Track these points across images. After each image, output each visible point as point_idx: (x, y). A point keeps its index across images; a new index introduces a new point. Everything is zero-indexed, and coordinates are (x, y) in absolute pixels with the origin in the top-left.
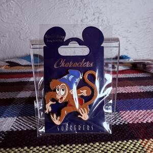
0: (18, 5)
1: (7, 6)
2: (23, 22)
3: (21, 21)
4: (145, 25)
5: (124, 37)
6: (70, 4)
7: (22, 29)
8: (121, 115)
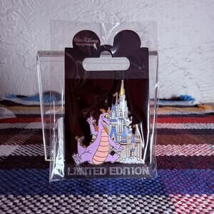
0: (24, 18)
1: (8, 19)
2: (29, 42)
5: (181, 69)
6: (100, 18)
7: (27, 52)
8: (171, 203)
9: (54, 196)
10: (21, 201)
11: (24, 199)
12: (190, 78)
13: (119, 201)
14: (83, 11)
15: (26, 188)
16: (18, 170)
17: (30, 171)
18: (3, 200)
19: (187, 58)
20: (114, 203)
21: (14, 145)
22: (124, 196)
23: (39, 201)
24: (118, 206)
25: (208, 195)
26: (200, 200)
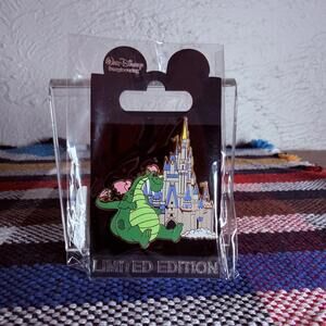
2: (15, 60)
3: (12, 60)
4: (296, 73)
5: (250, 100)
6: (127, 22)
7: (12, 77)
8: (261, 305)
9: (87, 305)
10: (35, 316)
11: (39, 312)
12: (265, 114)
13: (186, 306)
14: (100, 11)
15: (40, 295)
16: (21, 267)
17: (42, 268)
18: (7, 315)
19: (259, 85)
20: (178, 311)
21: (8, 226)
22: (192, 298)
23: (64, 314)
24: (185, 313)
25: (312, 290)
26: (301, 298)
